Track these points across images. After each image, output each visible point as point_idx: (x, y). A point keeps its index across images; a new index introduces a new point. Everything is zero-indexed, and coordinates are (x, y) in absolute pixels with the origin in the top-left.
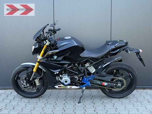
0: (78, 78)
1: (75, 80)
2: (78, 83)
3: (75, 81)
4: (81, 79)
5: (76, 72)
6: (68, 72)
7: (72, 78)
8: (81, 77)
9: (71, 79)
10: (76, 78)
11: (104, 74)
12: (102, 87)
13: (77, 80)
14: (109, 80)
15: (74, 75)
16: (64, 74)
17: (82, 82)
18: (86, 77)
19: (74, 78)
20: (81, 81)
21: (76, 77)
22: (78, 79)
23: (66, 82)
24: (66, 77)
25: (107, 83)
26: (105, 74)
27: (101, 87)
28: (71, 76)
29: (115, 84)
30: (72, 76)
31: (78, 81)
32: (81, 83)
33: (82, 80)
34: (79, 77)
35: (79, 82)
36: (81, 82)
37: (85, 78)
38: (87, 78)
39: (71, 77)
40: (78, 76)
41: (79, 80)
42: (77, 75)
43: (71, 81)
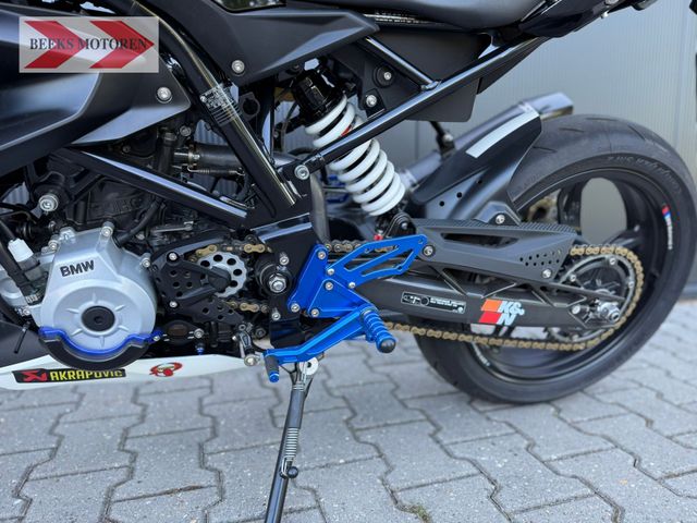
0: (240, 265)
1: (210, 297)
2: (248, 315)
3: (205, 304)
4: (278, 284)
5: (222, 205)
6: (126, 209)
7: (171, 269)
8: (284, 260)
9: (161, 285)
10: (223, 265)
11: (501, 219)
12: (447, 335)
13: (231, 291)
14: (547, 273)
15: (196, 236)
16: (68, 234)
17: (295, 308)
18: (333, 255)
19: (203, 272)
20: (281, 301)
21: (225, 260)
22: (241, 280)
23: (99, 319)
24: (89, 265)
25: (517, 304)
26: (508, 221)
27: (437, 334)
28: (164, 249)
29: (577, 310)
30: (172, 246)
31: (246, 306)
32: (276, 316)
33: (292, 284)
34: (253, 260)
35: (253, 307)
36: (285, 311)
37: (322, 265)
38: (349, 265)
39: (160, 262)
40: (249, 248)
41: (255, 290)
42: (229, 239)
43: (161, 303)
